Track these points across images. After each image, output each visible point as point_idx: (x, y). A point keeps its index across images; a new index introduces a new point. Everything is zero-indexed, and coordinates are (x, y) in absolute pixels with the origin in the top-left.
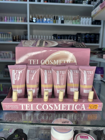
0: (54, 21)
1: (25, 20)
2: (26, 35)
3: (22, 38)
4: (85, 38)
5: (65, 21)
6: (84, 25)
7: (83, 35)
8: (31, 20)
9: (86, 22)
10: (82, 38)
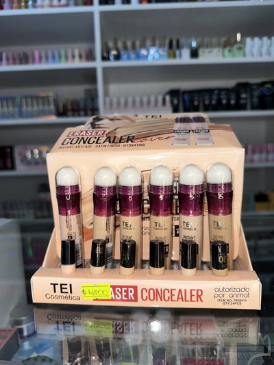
0: (171, 51)
1: (90, 56)
2: (92, 96)
3: (82, 106)
4: (262, 97)
5: (200, 51)
7: (254, 87)
8: (105, 54)
9: (261, 50)
10: (252, 96)
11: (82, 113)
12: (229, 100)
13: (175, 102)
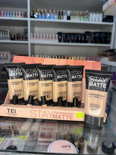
0: (59, 16)
1: (25, 15)
2: (26, 33)
3: (21, 36)
4: (95, 38)
5: (71, 17)
6: (94, 22)
7: (92, 34)
8: (32, 15)
9: (96, 19)
10: (91, 38)
11: (21, 39)
12: (81, 38)
13: (60, 37)
